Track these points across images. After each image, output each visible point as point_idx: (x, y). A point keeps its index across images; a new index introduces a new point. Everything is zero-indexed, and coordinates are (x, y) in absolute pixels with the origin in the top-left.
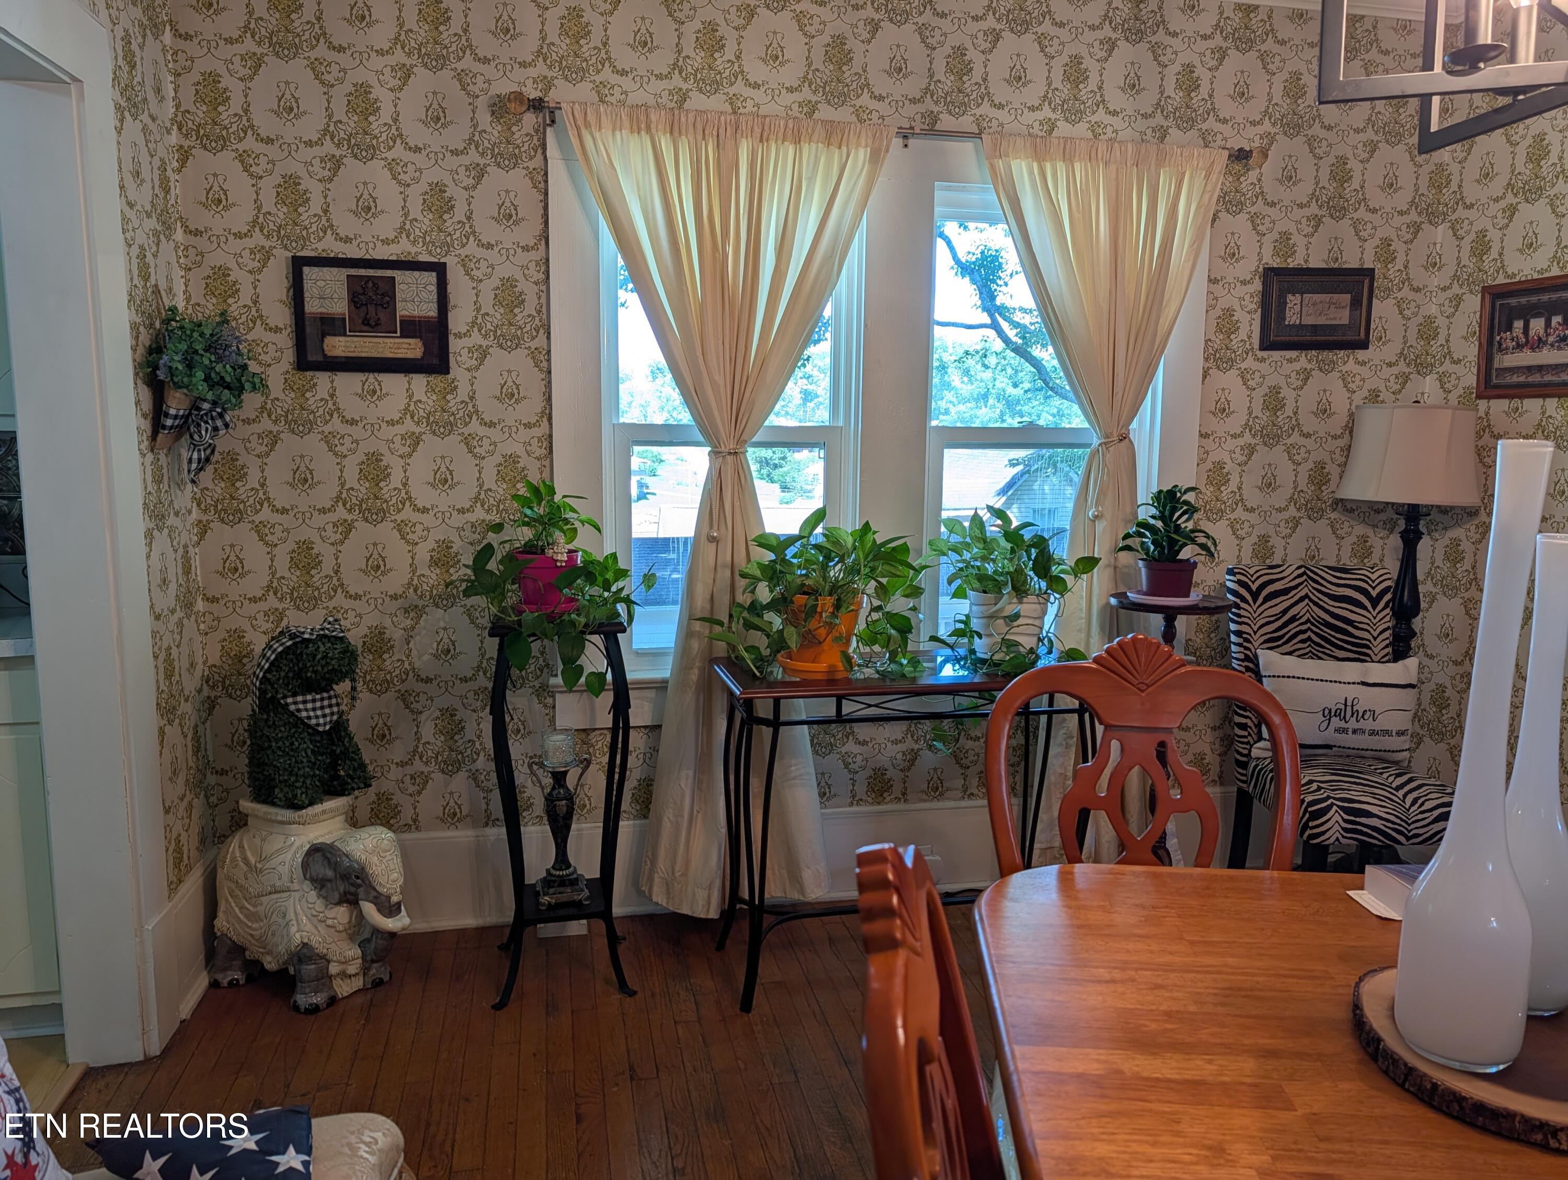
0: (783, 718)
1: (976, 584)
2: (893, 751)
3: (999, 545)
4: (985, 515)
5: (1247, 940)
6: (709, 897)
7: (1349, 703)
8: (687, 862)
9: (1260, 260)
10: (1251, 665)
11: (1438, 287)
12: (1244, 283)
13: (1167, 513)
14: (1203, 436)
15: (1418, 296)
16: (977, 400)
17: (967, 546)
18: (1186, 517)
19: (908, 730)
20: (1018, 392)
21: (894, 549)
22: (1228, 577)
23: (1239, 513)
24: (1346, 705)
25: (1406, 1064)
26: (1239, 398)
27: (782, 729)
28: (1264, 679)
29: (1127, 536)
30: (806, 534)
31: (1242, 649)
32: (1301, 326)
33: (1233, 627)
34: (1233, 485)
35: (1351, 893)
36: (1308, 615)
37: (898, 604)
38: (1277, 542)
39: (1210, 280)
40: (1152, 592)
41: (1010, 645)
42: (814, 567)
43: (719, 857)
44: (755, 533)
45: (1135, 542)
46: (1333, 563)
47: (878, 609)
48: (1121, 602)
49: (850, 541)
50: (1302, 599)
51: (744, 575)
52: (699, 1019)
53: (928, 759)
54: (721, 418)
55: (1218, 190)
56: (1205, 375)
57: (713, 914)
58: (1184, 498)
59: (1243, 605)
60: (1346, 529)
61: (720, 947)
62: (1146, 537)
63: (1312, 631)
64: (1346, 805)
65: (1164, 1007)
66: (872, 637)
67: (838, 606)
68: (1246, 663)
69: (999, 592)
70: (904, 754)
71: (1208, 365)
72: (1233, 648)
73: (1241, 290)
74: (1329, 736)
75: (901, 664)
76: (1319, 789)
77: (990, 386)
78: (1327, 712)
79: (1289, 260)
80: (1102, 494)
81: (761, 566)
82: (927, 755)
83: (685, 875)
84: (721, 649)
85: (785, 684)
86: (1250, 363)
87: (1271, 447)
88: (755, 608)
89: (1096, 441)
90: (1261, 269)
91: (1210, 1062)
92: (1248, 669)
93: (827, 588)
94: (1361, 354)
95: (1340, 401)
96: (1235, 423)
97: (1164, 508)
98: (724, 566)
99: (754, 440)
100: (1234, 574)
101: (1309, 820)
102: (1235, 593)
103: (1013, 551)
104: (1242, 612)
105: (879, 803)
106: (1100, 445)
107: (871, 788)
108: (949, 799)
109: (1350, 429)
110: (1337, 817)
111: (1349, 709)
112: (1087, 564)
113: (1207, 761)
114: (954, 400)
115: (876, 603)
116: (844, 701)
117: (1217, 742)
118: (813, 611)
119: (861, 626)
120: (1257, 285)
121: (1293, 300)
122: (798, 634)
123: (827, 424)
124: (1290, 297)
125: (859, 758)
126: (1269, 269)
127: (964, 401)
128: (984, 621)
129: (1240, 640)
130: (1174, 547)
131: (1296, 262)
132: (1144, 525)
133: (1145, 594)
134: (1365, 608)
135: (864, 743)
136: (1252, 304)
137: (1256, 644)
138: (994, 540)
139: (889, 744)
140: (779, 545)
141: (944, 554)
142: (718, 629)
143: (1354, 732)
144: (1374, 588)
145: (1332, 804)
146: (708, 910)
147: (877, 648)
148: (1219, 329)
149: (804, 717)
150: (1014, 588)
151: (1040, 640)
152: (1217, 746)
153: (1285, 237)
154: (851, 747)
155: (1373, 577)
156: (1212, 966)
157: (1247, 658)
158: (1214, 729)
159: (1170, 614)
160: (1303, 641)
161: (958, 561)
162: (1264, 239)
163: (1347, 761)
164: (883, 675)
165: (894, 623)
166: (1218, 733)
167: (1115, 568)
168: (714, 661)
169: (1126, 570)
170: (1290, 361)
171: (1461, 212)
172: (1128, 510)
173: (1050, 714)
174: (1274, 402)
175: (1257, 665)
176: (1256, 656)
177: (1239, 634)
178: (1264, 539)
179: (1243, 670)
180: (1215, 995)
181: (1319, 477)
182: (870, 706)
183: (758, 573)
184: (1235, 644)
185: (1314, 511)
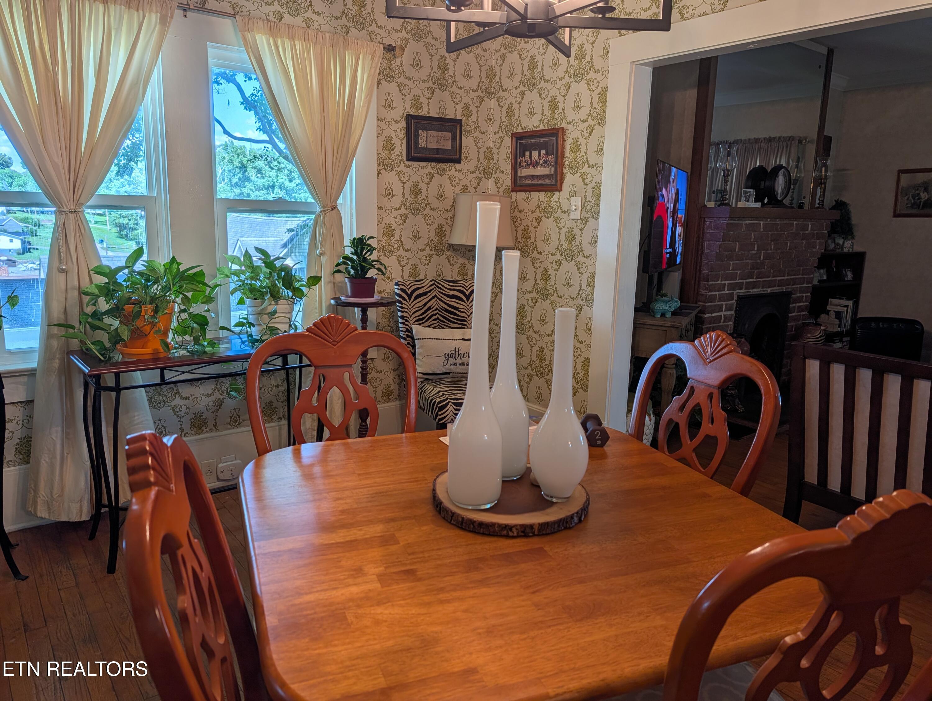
0: (122, 386)
1: (250, 295)
2: (207, 401)
3: (261, 270)
4: (253, 252)
5: (388, 469)
6: (81, 507)
7: (457, 350)
8: (62, 489)
9: (404, 110)
10: (409, 334)
11: (493, 132)
12: (396, 122)
13: (359, 251)
14: (380, 208)
15: (483, 136)
16: (267, 189)
17: (243, 272)
18: (369, 253)
19: (216, 387)
20: (293, 185)
21: (194, 274)
22: (395, 287)
23: (401, 252)
24: (455, 351)
25: (451, 512)
26: (397, 188)
27: (122, 392)
28: (416, 341)
29: (338, 265)
30: (130, 265)
31: (404, 326)
32: (426, 149)
33: (399, 314)
34: (397, 237)
35: (441, 439)
36: (436, 306)
37: (198, 309)
38: (421, 267)
39: (378, 119)
40: (354, 295)
41: (273, 330)
42: (138, 286)
43: (86, 480)
44: (94, 264)
45: (342, 268)
46: (449, 278)
47: (184, 311)
48: (337, 302)
49: (162, 269)
50: (433, 298)
51: (86, 294)
52: (77, 584)
53: (229, 404)
54: (63, 188)
55: (379, 67)
56: (379, 174)
57: (85, 517)
58: (368, 242)
59: (404, 302)
60: (455, 260)
61: (92, 537)
62: (348, 265)
63: (439, 314)
64: (455, 401)
65: (340, 509)
66: (183, 330)
67: (156, 311)
68: (407, 333)
69: (263, 299)
70: (214, 402)
71: (379, 168)
72: (400, 325)
73: (395, 126)
74: (448, 368)
75: (203, 346)
76: (443, 394)
77: (275, 180)
78: (446, 355)
79: (420, 111)
80: (324, 240)
81: (98, 286)
82: (228, 401)
83: (61, 495)
84: (75, 344)
85: (123, 363)
86: (402, 168)
87: (416, 215)
88: (96, 315)
89: (318, 210)
90: (405, 115)
91: (360, 530)
92: (408, 336)
93: (148, 299)
94: (458, 166)
95: (449, 193)
96: (396, 201)
97: (357, 248)
98: (73, 288)
99: (89, 203)
100: (398, 285)
101: (438, 411)
102: (400, 296)
103: (271, 273)
104: (404, 306)
105: (199, 434)
106: (321, 212)
107: (193, 425)
108: (244, 426)
109: (454, 206)
110: (451, 408)
111: (457, 353)
112: (314, 280)
113: (391, 388)
114: (253, 188)
115: (183, 307)
116: (165, 371)
117: (397, 377)
118: (138, 314)
119: (174, 324)
120: (403, 124)
121: (423, 134)
122: (129, 330)
123: (145, 194)
124: (421, 132)
125: (184, 408)
126: (409, 115)
127: (259, 189)
128: (255, 316)
129: (403, 321)
130: (364, 271)
131: (422, 113)
132: (346, 258)
133: (350, 297)
134: (464, 301)
135: (187, 398)
136: (402, 134)
137: (411, 323)
138: (258, 267)
139: (204, 397)
140: (112, 274)
141: (229, 277)
142: (71, 331)
143: (460, 364)
144: (467, 290)
145: (449, 402)
146: (81, 516)
147: (187, 337)
148: (385, 148)
149: (141, 383)
150: (272, 295)
151: (290, 326)
152: (397, 380)
153: (416, 98)
154: (178, 401)
155: (467, 285)
156: (368, 484)
157: (407, 330)
158: (394, 370)
159: (364, 308)
160: (435, 320)
161: (237, 281)
162: (406, 98)
163: (457, 379)
164: (192, 353)
165: (196, 320)
166: (397, 372)
167: (334, 283)
168: (70, 352)
169: (340, 284)
170: (423, 168)
171: (501, 93)
172: (339, 250)
173: (301, 368)
174: (416, 190)
175: (412, 334)
176: (411, 328)
177: (402, 317)
178: (415, 266)
179: (406, 337)
180: (367, 498)
181: (441, 233)
182: (183, 373)
183: (96, 292)
184: (401, 323)
185: (439, 251)
